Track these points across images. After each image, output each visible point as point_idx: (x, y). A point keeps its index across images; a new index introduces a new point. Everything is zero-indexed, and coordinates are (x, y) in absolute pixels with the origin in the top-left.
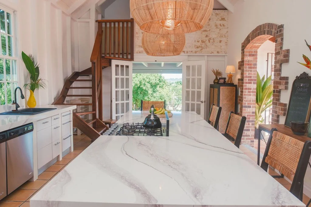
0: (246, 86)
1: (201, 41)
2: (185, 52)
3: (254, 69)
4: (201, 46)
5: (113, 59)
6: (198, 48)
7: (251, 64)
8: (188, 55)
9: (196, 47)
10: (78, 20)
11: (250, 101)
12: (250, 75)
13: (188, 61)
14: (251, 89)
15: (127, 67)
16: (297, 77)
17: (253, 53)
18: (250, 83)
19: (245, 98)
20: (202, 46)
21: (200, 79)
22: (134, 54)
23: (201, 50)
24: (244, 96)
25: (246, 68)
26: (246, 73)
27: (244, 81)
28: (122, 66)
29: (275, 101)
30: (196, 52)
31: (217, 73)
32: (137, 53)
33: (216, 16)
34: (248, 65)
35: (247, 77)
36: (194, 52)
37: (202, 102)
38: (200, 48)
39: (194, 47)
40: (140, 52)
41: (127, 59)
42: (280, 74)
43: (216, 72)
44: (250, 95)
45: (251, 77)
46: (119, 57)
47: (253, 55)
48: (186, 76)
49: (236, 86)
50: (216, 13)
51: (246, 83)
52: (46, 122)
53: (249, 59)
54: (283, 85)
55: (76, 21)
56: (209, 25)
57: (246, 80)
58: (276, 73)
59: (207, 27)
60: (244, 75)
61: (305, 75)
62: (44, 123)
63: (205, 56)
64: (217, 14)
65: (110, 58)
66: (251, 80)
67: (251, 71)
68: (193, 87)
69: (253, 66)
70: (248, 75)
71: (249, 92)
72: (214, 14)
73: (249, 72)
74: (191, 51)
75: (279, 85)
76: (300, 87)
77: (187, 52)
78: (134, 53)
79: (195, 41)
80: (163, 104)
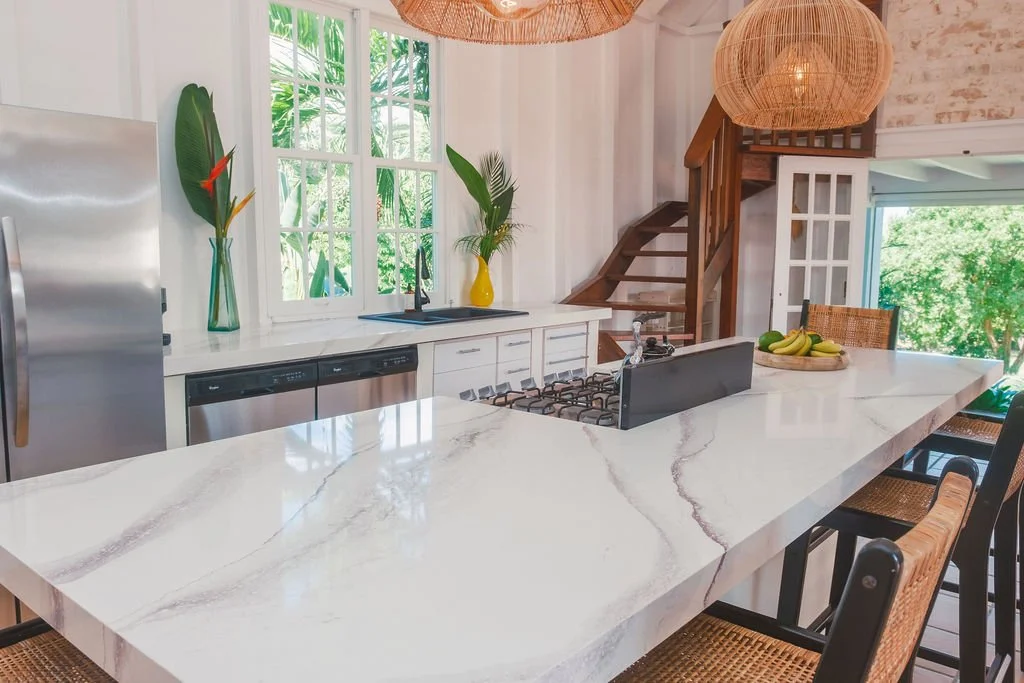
5: (783, 154)
10: (688, 31)
15: (845, 180)
22: (878, 131)
28: (823, 179)
32: (889, 125)
40: (900, 123)
41: (846, 152)
46: (810, 146)
52: (473, 350)
55: (682, 35)
62: (461, 352)
65: (777, 150)
78: (878, 125)
80: (888, 322)
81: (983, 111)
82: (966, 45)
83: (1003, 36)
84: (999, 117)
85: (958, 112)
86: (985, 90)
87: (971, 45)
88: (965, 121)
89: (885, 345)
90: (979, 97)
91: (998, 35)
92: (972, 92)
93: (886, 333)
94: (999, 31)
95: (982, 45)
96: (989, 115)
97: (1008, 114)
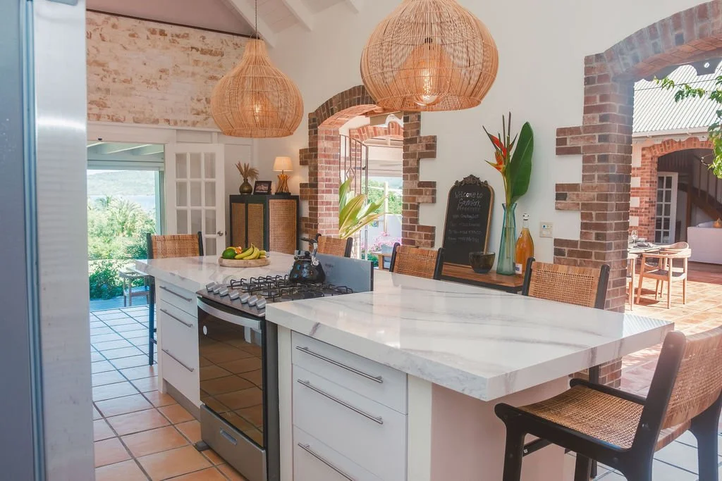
0: (322, 197)
1: (204, 99)
2: (172, 123)
3: (334, 166)
4: (204, 111)
6: (198, 114)
7: (328, 156)
8: (177, 130)
9: (195, 112)
11: (330, 226)
12: (328, 177)
13: (178, 142)
14: (330, 203)
16: (457, 182)
17: (332, 135)
18: (329, 192)
19: (322, 221)
20: (206, 112)
21: (213, 184)
23: (205, 120)
24: (319, 218)
25: (321, 162)
26: (321, 173)
27: (319, 189)
29: (408, 224)
30: (194, 124)
31: (247, 172)
33: (235, 49)
34: (325, 156)
35: (323, 180)
36: (189, 123)
37: (220, 234)
38: (203, 116)
39: (189, 112)
42: (416, 177)
43: (243, 169)
44: (330, 215)
45: (330, 180)
47: (332, 139)
48: (177, 177)
49: (296, 198)
50: (235, 42)
51: (323, 192)
53: (326, 145)
54: (426, 194)
56: (221, 66)
57: (322, 186)
58: (409, 174)
59: (216, 70)
60: (319, 177)
61: (473, 179)
63: (214, 134)
64: (237, 45)
66: (331, 186)
67: (330, 169)
68: (197, 201)
69: (332, 159)
70: (325, 177)
71: (328, 209)
72: (230, 44)
73: (327, 171)
74: (185, 121)
75: (417, 196)
76: (466, 199)
77: (176, 123)
79: (192, 99)
80: (197, 241)
81: (108, 116)
82: (96, 74)
83: (116, 74)
84: (118, 121)
85: (94, 114)
86: (108, 103)
87: (98, 75)
88: (98, 120)
89: (198, 254)
90: (105, 107)
91: (113, 73)
92: (101, 103)
93: (197, 247)
94: (114, 71)
95: (105, 76)
96: (113, 119)
97: (122, 119)
